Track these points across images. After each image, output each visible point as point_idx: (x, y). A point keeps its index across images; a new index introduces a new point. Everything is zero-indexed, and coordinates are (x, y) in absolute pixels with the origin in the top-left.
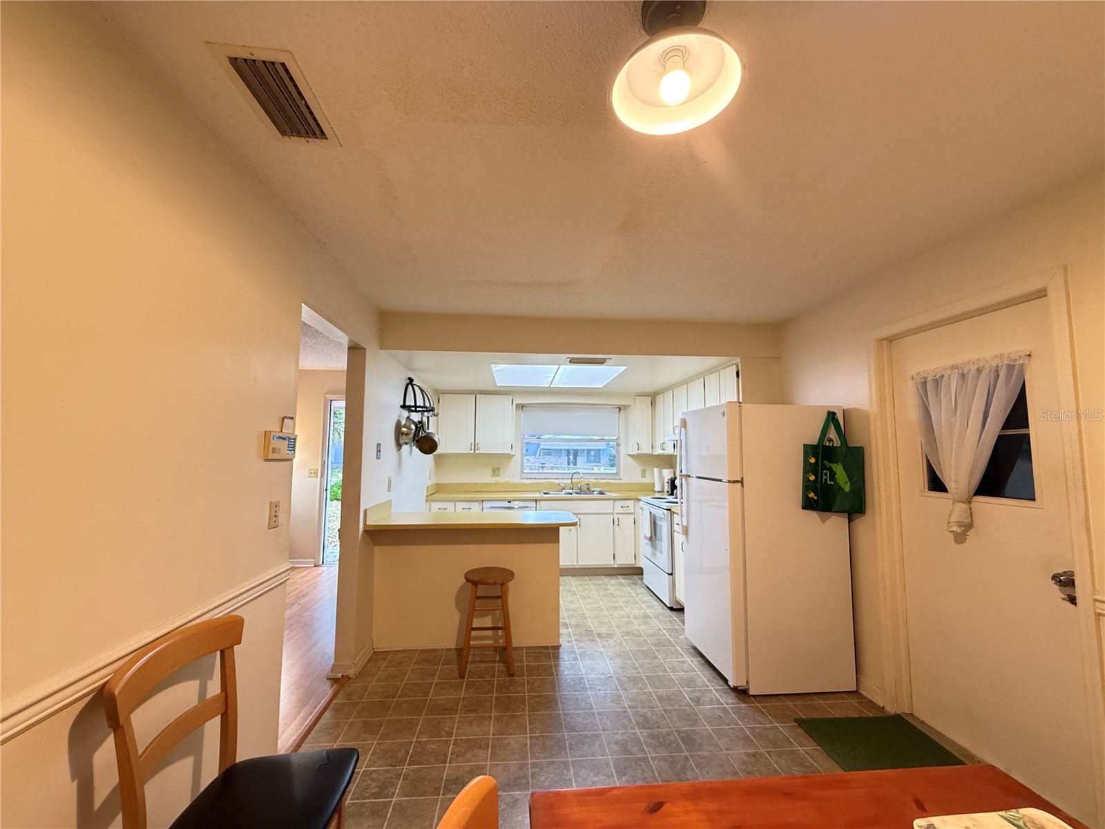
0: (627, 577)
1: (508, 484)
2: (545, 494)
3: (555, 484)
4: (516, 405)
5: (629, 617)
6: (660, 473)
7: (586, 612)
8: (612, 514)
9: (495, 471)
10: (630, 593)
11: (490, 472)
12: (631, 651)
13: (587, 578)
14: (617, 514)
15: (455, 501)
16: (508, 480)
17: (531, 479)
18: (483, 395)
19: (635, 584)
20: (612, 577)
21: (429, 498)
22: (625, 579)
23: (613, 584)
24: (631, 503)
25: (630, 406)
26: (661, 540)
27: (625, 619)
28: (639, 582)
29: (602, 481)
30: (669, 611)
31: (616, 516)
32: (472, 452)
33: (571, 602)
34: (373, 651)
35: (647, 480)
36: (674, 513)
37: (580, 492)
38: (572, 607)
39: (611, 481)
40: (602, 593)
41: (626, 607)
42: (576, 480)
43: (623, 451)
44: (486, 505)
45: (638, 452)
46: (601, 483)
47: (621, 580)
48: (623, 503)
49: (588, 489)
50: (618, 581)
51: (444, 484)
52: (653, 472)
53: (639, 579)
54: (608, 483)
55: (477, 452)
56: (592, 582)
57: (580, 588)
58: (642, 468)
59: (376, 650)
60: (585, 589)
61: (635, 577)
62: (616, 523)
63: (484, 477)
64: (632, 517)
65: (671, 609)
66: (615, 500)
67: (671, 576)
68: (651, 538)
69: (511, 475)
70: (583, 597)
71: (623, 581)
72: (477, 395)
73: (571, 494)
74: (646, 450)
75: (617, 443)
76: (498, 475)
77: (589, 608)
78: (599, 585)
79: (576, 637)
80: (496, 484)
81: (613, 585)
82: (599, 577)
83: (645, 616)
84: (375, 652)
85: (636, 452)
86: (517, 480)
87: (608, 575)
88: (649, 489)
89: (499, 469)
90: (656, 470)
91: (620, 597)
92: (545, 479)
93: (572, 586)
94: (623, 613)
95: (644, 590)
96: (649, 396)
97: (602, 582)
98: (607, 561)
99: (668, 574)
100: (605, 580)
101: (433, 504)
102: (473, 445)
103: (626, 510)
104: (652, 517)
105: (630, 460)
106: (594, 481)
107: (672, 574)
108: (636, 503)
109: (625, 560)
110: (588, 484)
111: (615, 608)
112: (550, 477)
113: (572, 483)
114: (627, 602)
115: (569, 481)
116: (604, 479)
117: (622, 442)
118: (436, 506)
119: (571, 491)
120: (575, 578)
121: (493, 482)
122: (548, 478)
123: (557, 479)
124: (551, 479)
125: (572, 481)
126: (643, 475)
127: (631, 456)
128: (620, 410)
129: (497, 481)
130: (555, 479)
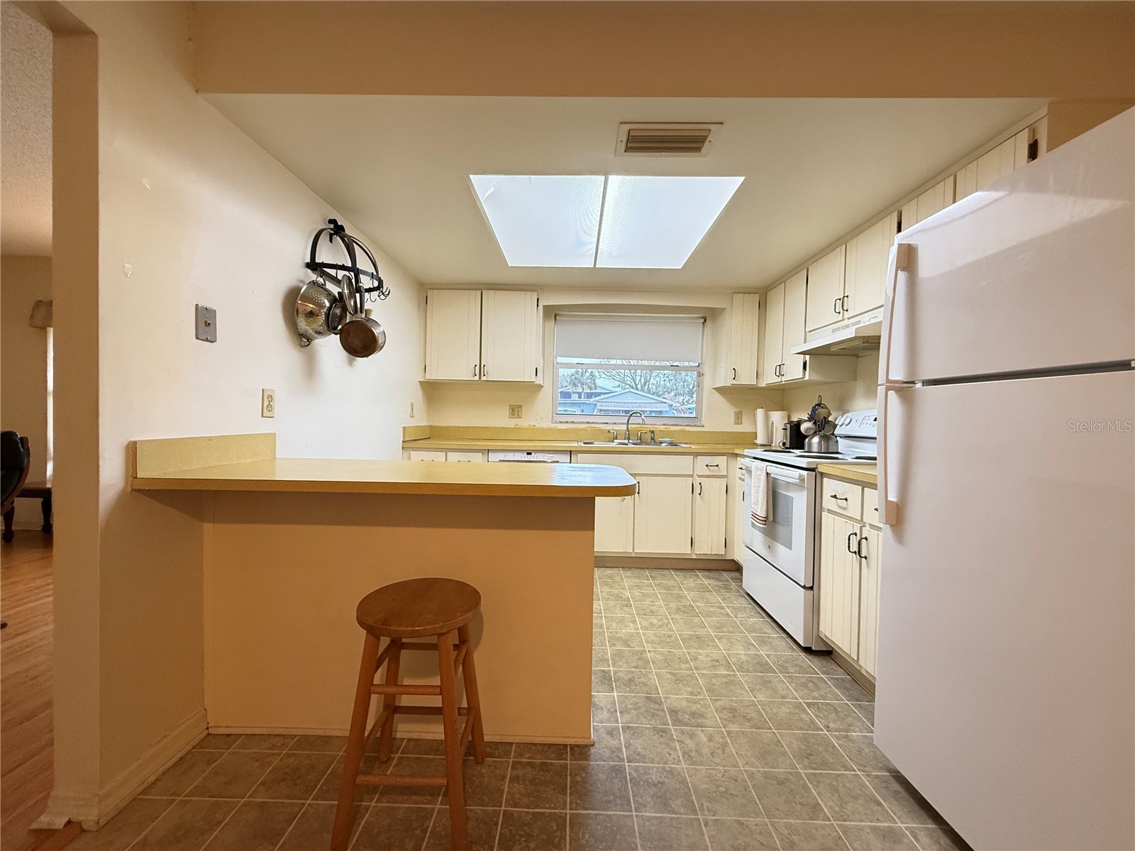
0: (711, 574)
1: (534, 428)
2: (584, 443)
3: (603, 431)
4: (545, 307)
5: (728, 666)
6: (767, 418)
7: (647, 647)
8: (692, 476)
9: (515, 411)
10: (723, 608)
11: (507, 412)
12: (751, 776)
13: (647, 573)
14: (699, 476)
15: (446, 450)
16: (533, 424)
17: (567, 422)
18: (493, 291)
19: (728, 589)
20: (689, 574)
21: (406, 445)
22: (709, 578)
23: (690, 586)
24: (722, 461)
25: (725, 309)
26: (789, 523)
27: (723, 671)
28: (733, 585)
30: (803, 655)
31: (699, 480)
32: (477, 378)
33: (622, 621)
34: (206, 732)
35: (745, 427)
36: (822, 474)
37: (641, 441)
38: (623, 632)
39: (688, 428)
40: (673, 605)
41: (720, 639)
42: (633, 426)
43: (708, 384)
44: (494, 457)
45: (734, 382)
46: (672, 432)
47: (704, 580)
48: (709, 460)
49: (652, 439)
50: (699, 582)
51: (441, 428)
52: (755, 416)
53: (732, 579)
54: (682, 431)
55: (484, 378)
56: (657, 582)
57: (637, 593)
58: (736, 410)
59: (211, 731)
60: (644, 595)
61: (726, 575)
62: (697, 490)
63: (499, 418)
64: (724, 481)
65: (807, 650)
66: (696, 454)
67: (810, 592)
68: (766, 520)
69: (540, 415)
70: (644, 613)
71: (706, 582)
72: (484, 291)
73: (627, 444)
74: (747, 379)
75: (699, 373)
76: (519, 417)
77: (653, 638)
78: (667, 588)
79: (627, 717)
80: (516, 429)
81: (689, 589)
82: (666, 572)
83: (760, 664)
84: (209, 734)
85: (730, 382)
86: (547, 424)
87: (681, 570)
88: (749, 440)
89: (520, 406)
90: (760, 412)
91: (708, 615)
92: (588, 423)
93: (624, 588)
94: (715, 654)
95: (744, 602)
96: (756, 293)
97: (672, 583)
98: (680, 548)
99: (804, 587)
100: (677, 578)
101: (412, 453)
102: (478, 368)
103: (714, 471)
104: (770, 482)
105: (719, 397)
106: (663, 428)
107: (811, 588)
108: (732, 461)
109: (709, 546)
110: (652, 432)
111: (700, 641)
112: (595, 421)
113: (628, 430)
114: (719, 627)
115: (624, 427)
117: (706, 370)
118: (417, 456)
119: (626, 441)
120: (628, 573)
121: (510, 426)
122: (593, 423)
123: (607, 423)
124: (597, 423)
125: (628, 427)
126: (738, 420)
127: (721, 390)
128: (705, 320)
129: (517, 425)
130: (604, 423)
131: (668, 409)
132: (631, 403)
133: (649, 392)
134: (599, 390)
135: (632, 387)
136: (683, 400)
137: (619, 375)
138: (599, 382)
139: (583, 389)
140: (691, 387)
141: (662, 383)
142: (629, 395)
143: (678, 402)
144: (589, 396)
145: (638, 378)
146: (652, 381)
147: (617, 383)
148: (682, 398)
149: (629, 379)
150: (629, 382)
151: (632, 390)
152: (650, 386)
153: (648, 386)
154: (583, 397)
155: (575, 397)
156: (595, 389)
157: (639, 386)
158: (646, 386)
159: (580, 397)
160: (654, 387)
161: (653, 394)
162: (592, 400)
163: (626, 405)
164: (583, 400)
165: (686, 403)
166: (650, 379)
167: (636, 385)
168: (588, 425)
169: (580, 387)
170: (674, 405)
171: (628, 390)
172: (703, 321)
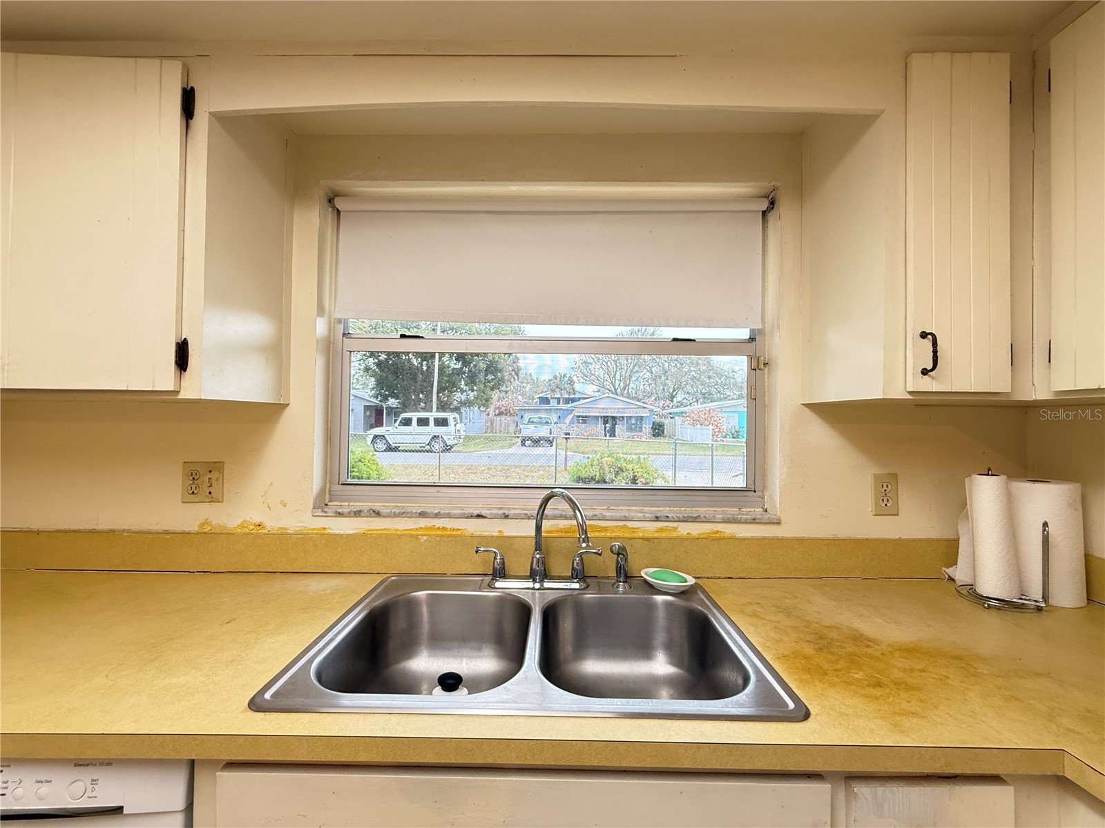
1: (258, 538)
9: (200, 480)
11: (176, 483)
16: (257, 519)
17: (358, 514)
29: (685, 529)
39: (729, 530)
42: (560, 525)
45: (928, 385)
46: (680, 540)
54: (715, 539)
58: (877, 471)
63: (153, 504)
76: (212, 498)
80: (207, 536)
86: (298, 520)
89: (215, 467)
92: (423, 515)
105: (820, 433)
106: (651, 528)
113: (539, 541)
115: (529, 528)
116: (695, 520)
117: (781, 348)
121: (194, 527)
122: (437, 516)
123: (479, 516)
124: (449, 516)
125: (539, 528)
126: (886, 502)
127: (833, 413)
128: (772, 203)
129: (206, 522)
130: (471, 516)
131: (648, 415)
132: (610, 408)
133: (628, 397)
134: (577, 396)
135: (612, 393)
136: (664, 404)
137: (598, 380)
138: (577, 387)
139: (561, 395)
140: (671, 391)
141: (642, 387)
142: (608, 400)
143: (659, 407)
144: (567, 401)
145: (618, 382)
146: (631, 385)
147: (596, 388)
148: (663, 402)
149: (608, 383)
150: (608, 387)
151: (610, 395)
152: (630, 390)
153: (628, 390)
154: (561, 402)
155: (553, 403)
156: (574, 394)
157: (619, 391)
158: (626, 391)
159: (559, 403)
160: (634, 391)
161: (633, 399)
162: (569, 405)
163: (604, 411)
164: (562, 406)
165: (667, 408)
166: (630, 383)
167: (615, 389)
168: (424, 523)
169: (558, 393)
170: (655, 410)
171: (607, 395)
172: (764, 205)
